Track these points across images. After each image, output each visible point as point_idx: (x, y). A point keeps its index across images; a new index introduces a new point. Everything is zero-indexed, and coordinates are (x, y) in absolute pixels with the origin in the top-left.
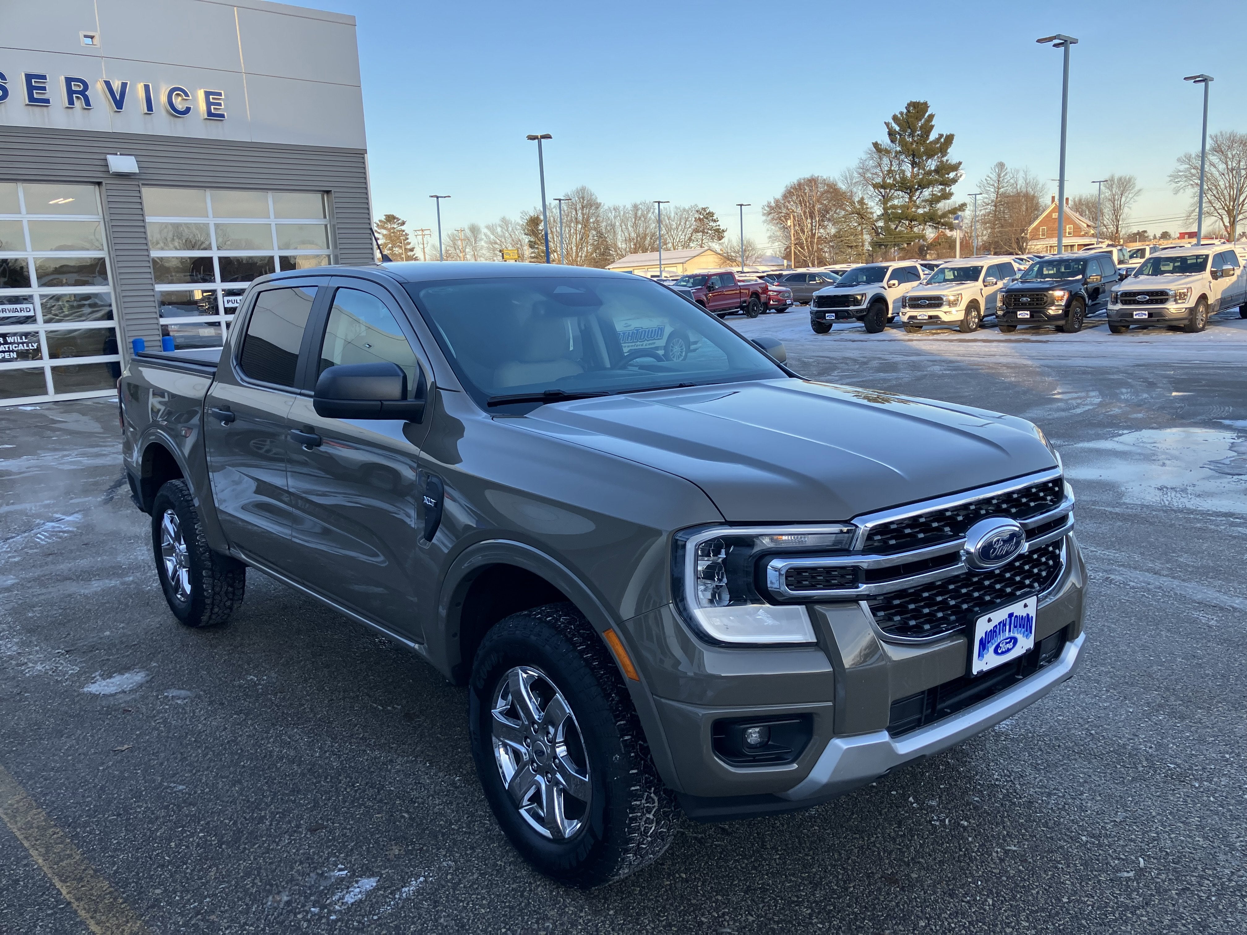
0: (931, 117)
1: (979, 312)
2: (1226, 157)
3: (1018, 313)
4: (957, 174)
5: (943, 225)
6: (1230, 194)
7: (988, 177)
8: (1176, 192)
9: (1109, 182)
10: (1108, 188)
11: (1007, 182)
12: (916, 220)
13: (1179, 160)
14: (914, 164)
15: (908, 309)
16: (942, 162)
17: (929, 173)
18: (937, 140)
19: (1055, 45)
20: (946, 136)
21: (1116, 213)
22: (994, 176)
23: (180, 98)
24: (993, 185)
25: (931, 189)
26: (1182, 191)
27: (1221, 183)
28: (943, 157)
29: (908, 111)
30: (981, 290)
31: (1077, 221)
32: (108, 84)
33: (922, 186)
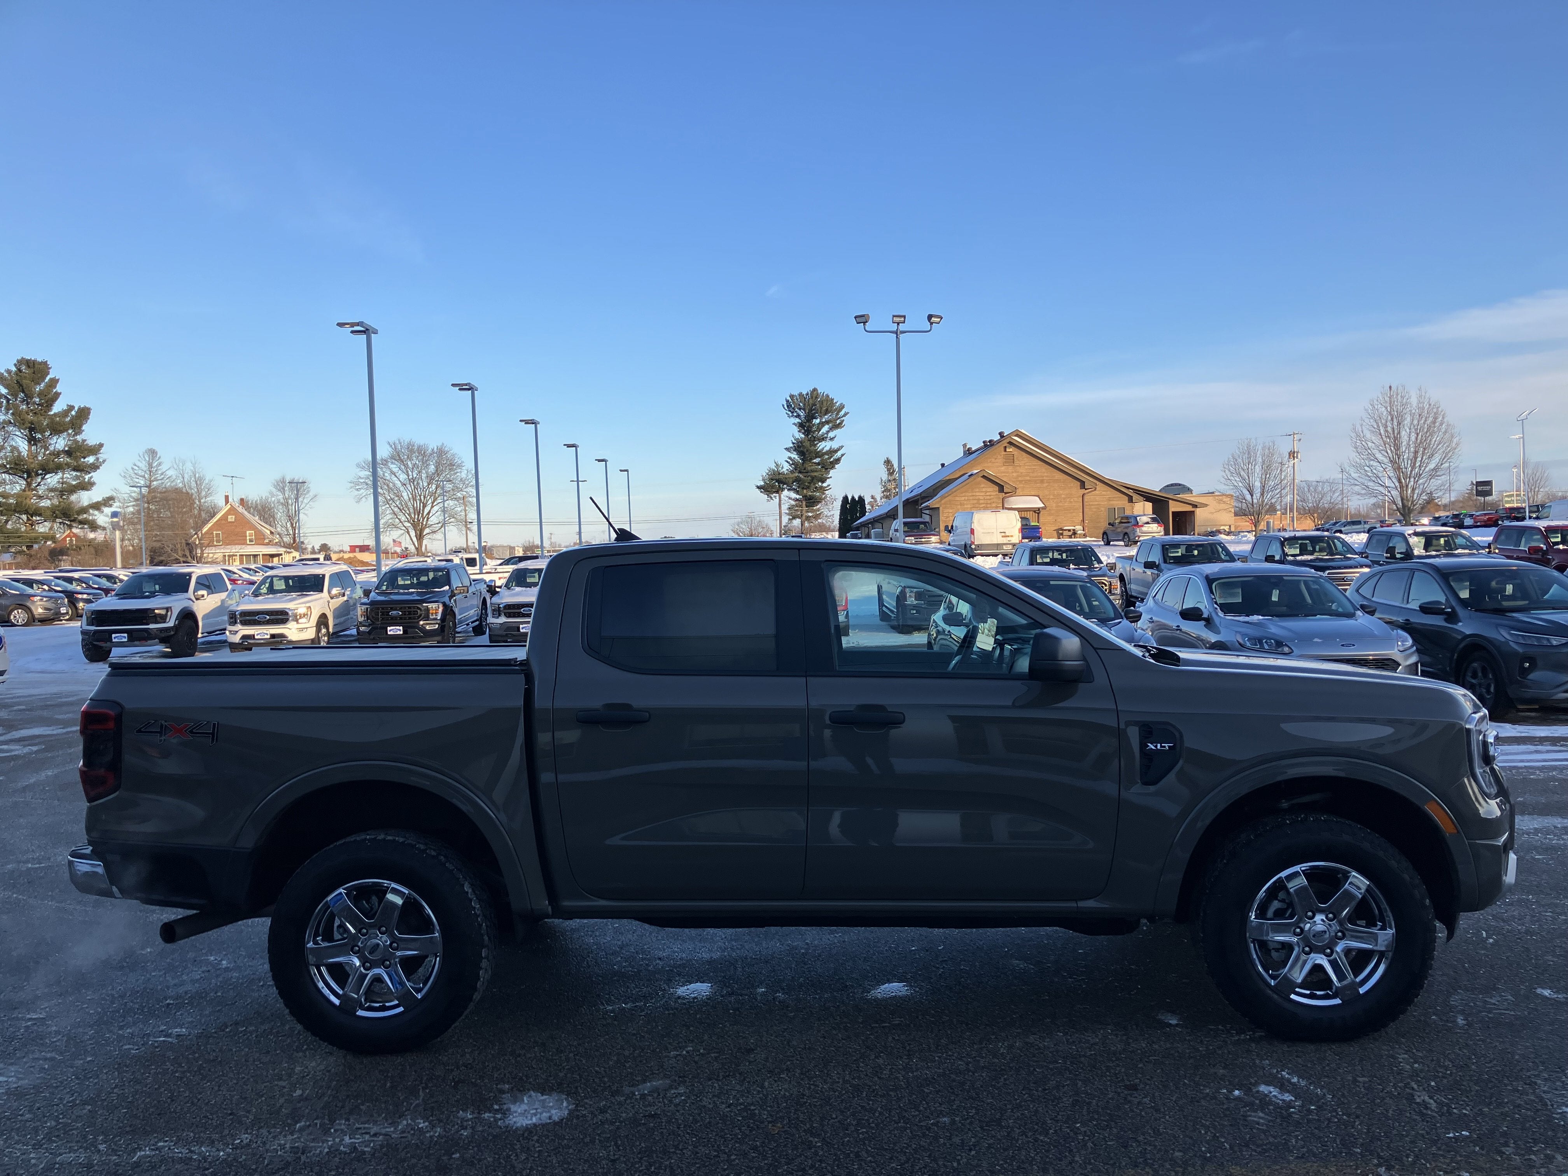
0: (54, 382)
1: (328, 629)
2: (406, 466)
3: (389, 628)
4: (98, 459)
5: (81, 522)
6: (413, 506)
7: (135, 465)
8: (359, 501)
9: (281, 485)
10: (279, 490)
11: (162, 474)
12: (40, 515)
13: (358, 465)
14: (32, 440)
15: (239, 627)
16: (76, 442)
17: (57, 454)
18: (66, 413)
19: (352, 332)
20: (79, 409)
21: (293, 519)
22: (143, 465)
24: (144, 477)
25: (60, 475)
26: (364, 499)
27: (405, 494)
28: (76, 434)
29: (20, 370)
30: (329, 602)
31: (259, 527)
33: (47, 469)
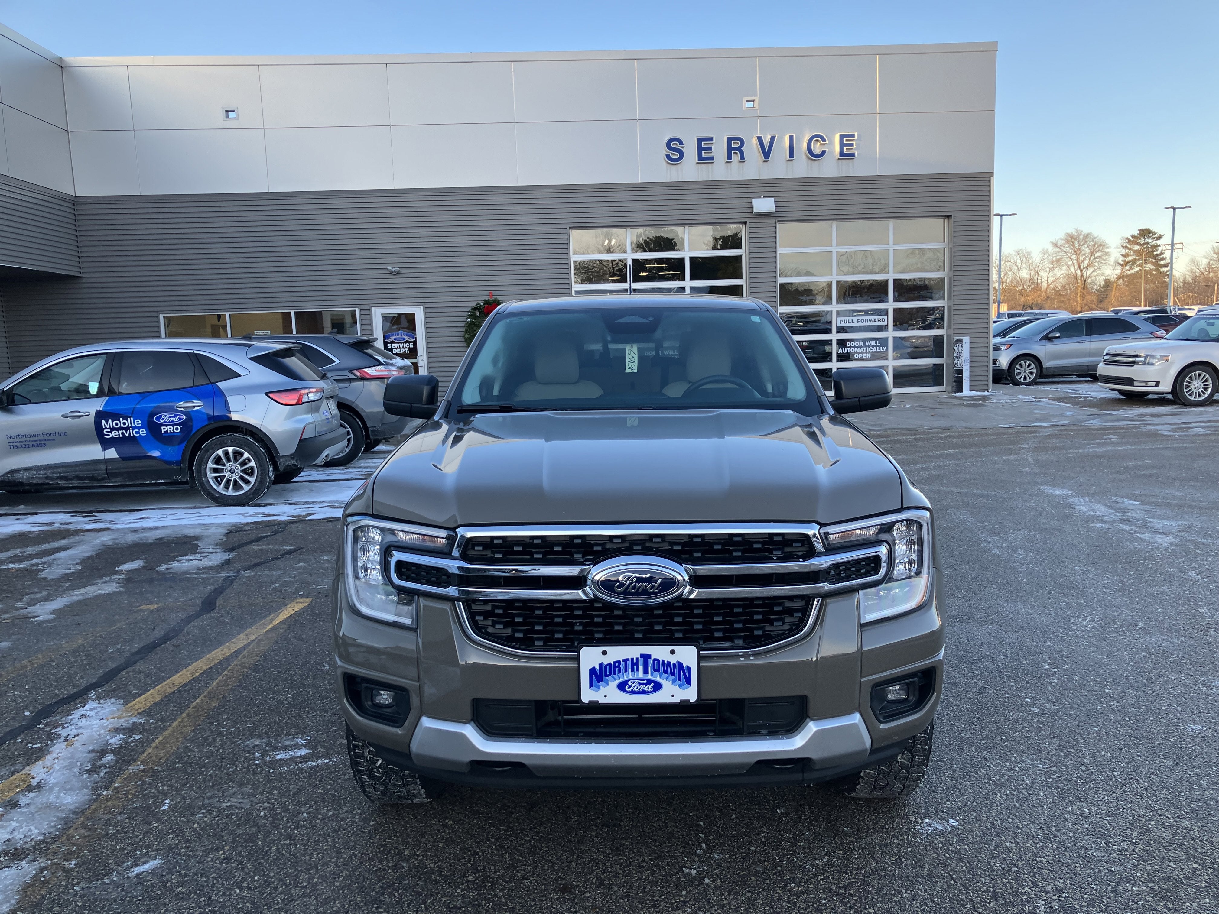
23: (819, 144)
32: (760, 139)
